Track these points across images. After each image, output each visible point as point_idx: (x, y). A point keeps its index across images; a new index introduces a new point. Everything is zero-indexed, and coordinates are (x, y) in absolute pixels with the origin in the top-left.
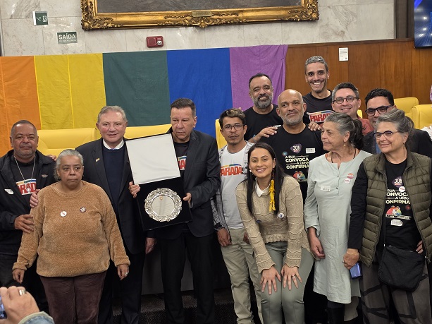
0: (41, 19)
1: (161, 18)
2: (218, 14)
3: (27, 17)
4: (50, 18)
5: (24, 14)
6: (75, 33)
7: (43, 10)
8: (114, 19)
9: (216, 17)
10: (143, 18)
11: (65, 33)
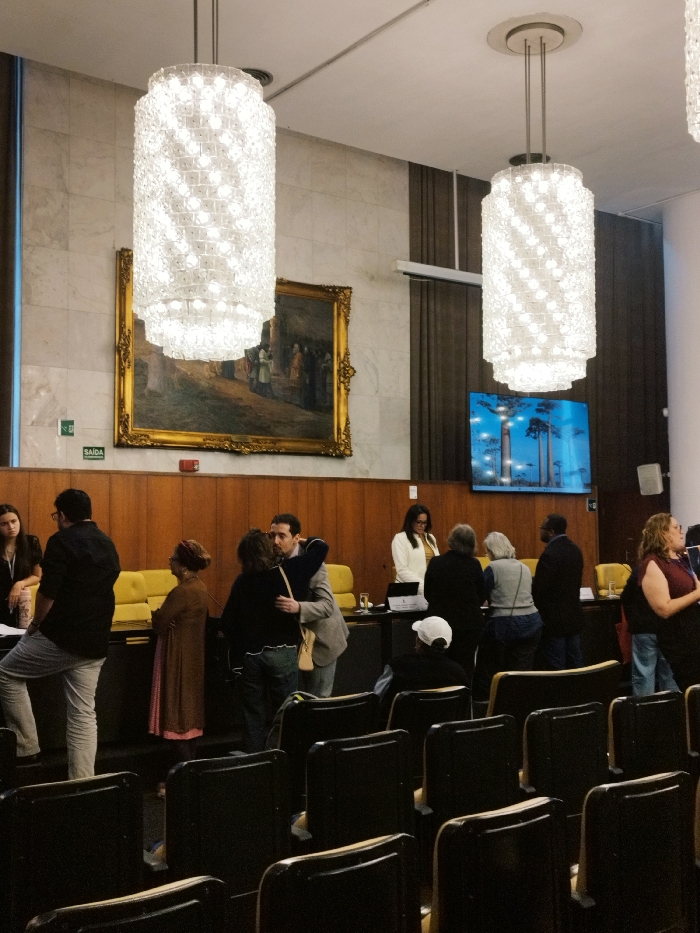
0: (67, 428)
1: (199, 440)
2: (257, 441)
3: (51, 425)
4: (76, 429)
5: (48, 421)
6: (103, 449)
7: (69, 419)
8: (152, 437)
9: (254, 444)
10: (181, 438)
11: (92, 448)
